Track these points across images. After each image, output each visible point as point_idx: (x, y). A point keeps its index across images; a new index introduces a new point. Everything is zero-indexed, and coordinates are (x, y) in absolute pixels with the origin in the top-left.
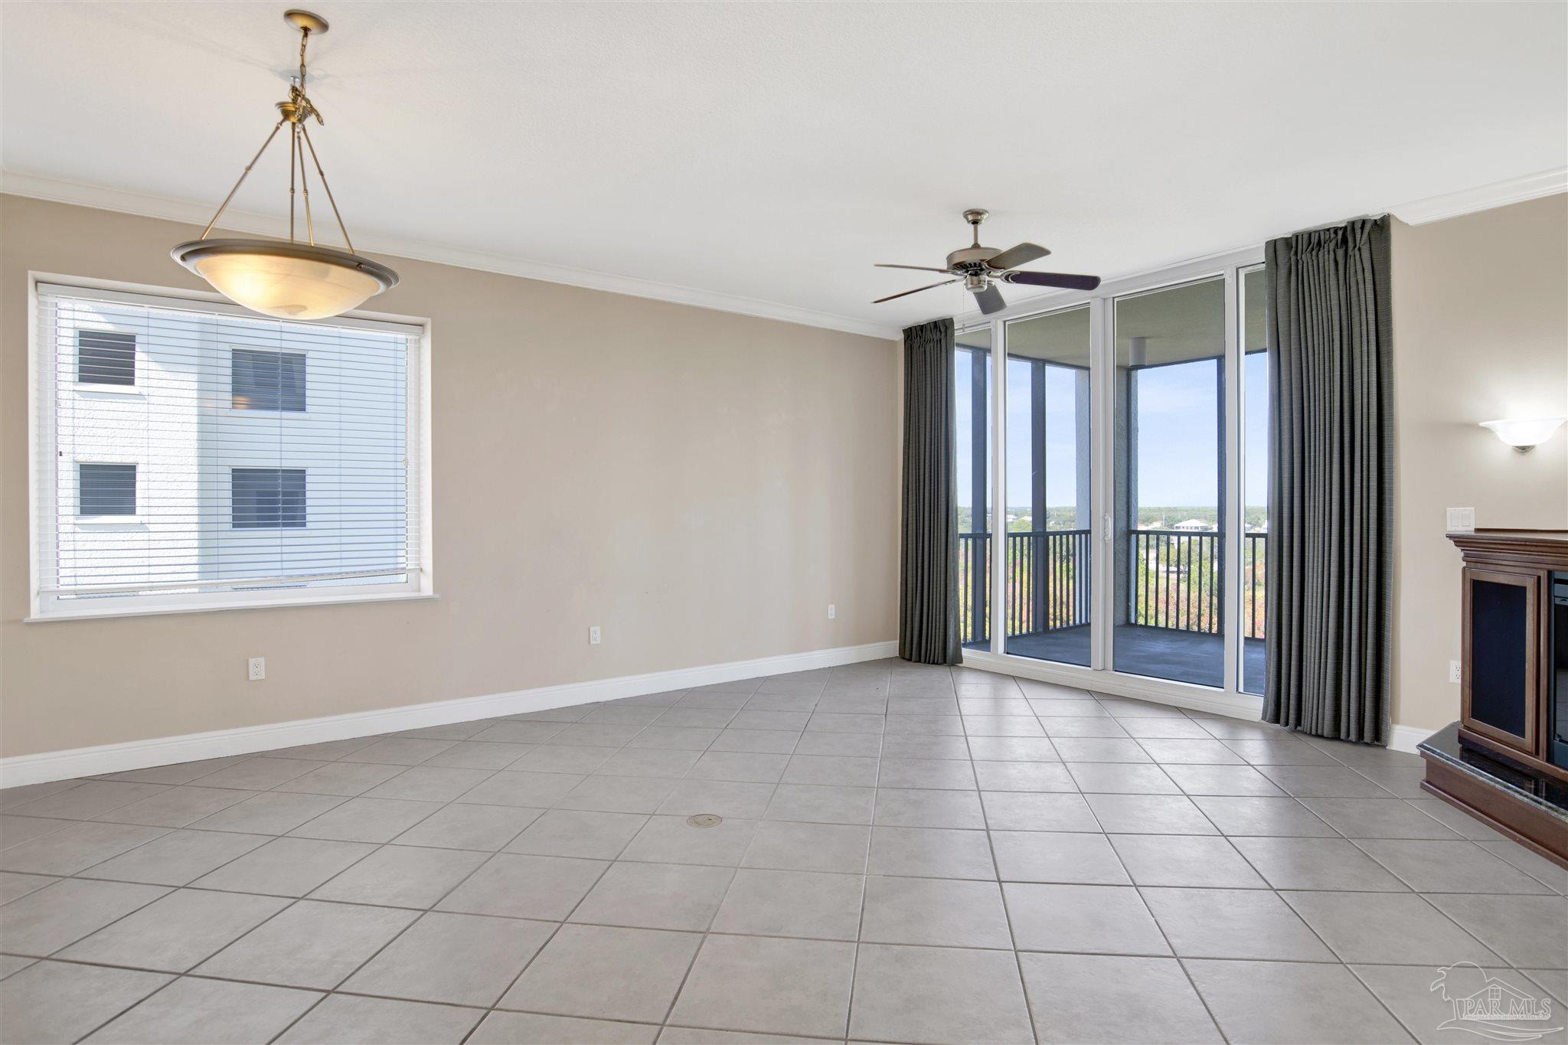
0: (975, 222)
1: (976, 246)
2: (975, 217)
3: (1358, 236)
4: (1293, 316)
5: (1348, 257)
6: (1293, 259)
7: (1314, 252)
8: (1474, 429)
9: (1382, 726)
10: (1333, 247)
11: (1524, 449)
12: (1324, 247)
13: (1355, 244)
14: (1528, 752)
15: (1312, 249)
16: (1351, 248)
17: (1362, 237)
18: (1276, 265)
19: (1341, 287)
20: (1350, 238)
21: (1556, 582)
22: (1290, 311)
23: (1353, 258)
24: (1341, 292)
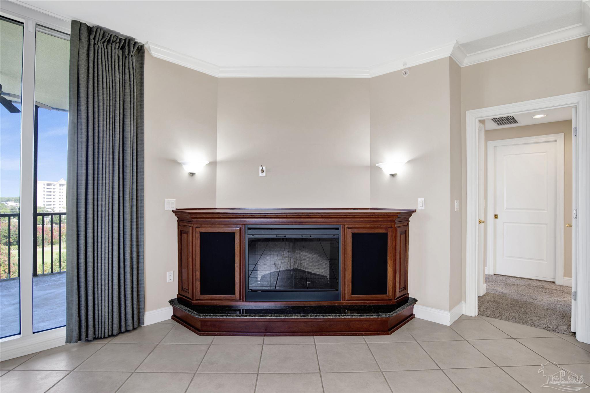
4: (91, 77)
5: (126, 57)
6: (92, 41)
7: (105, 44)
8: (175, 163)
9: (141, 316)
10: (117, 47)
11: (192, 174)
12: (112, 45)
13: (129, 53)
14: (236, 300)
15: (104, 42)
16: (127, 53)
17: (133, 51)
18: (80, 39)
19: (121, 72)
20: (127, 47)
21: (249, 229)
22: (88, 73)
23: (127, 59)
24: (121, 75)
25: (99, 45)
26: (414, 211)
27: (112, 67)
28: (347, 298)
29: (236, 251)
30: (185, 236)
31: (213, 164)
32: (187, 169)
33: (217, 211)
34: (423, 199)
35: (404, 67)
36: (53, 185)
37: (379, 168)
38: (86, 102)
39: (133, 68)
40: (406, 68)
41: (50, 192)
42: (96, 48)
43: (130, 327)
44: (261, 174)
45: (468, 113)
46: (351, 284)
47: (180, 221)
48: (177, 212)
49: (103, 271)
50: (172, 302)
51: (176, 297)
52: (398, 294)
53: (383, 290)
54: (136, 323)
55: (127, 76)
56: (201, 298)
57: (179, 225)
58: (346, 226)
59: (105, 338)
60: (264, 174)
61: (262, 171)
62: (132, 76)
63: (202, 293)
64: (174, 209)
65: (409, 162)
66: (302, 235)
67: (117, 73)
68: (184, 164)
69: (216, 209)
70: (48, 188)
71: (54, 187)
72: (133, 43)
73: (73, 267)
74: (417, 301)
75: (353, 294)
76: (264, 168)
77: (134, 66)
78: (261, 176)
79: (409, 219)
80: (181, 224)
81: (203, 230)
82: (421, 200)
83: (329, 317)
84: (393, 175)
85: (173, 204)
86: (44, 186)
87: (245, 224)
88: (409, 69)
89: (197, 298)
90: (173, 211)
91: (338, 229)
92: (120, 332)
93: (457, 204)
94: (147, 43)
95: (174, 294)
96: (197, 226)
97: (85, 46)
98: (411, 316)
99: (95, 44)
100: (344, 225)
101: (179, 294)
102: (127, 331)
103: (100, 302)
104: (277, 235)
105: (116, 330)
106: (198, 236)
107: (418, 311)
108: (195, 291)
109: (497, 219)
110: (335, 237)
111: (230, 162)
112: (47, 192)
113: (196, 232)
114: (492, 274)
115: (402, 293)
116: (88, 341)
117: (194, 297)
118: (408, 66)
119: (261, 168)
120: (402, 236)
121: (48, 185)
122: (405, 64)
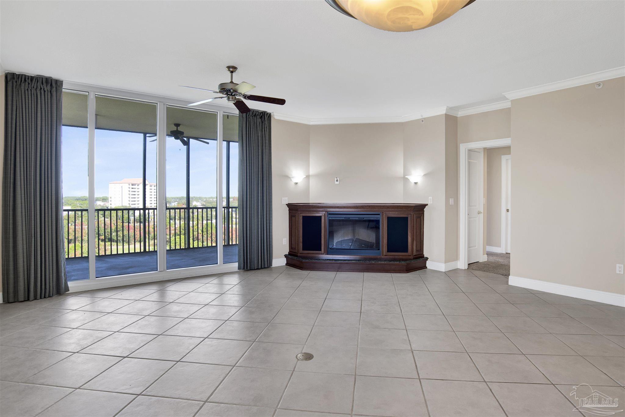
0: (232, 72)
1: (232, 82)
2: (232, 69)
3: (266, 117)
4: (248, 136)
5: (263, 122)
6: (248, 117)
7: (253, 117)
8: (287, 177)
9: (271, 261)
10: (259, 118)
11: (296, 183)
12: (256, 117)
13: (264, 119)
14: (322, 254)
15: (253, 116)
16: (263, 120)
17: (266, 118)
18: (242, 117)
19: (261, 131)
20: (263, 117)
21: (329, 214)
22: (246, 133)
23: (264, 123)
24: (261, 132)
25: (251, 118)
26: (427, 205)
27: (257, 129)
28: (384, 254)
29: (322, 226)
30: (294, 218)
31: (308, 177)
32: (294, 180)
33: (310, 204)
34: (431, 198)
35: (422, 118)
36: (137, 185)
37: (407, 178)
38: (246, 149)
39: (266, 127)
40: (423, 118)
41: (135, 192)
42: (250, 120)
43: (266, 266)
44: (336, 183)
45: (461, 145)
46: (386, 246)
47: (290, 210)
48: (289, 205)
49: (254, 235)
50: (286, 256)
51: (288, 253)
52: (415, 253)
53: (405, 249)
54: (269, 264)
55: (264, 132)
56: (303, 252)
57: (289, 213)
58: (384, 213)
59: (255, 269)
60: (338, 183)
61: (337, 181)
62: (266, 132)
63: (303, 250)
64: (287, 203)
65: (425, 175)
66: (359, 218)
67: (259, 131)
68: (293, 177)
69: (309, 203)
70: (132, 188)
71: (138, 187)
72: (266, 114)
73: (241, 232)
74: (428, 258)
75: (388, 251)
76: (338, 179)
77: (267, 126)
78: (336, 184)
79: (424, 210)
80: (291, 212)
81: (304, 215)
82: (430, 198)
83: (372, 262)
84: (416, 183)
85: (287, 201)
86: (129, 186)
87: (327, 212)
88: (424, 118)
89: (300, 252)
90: (286, 204)
91: (379, 214)
92: (262, 268)
93: (451, 201)
94: (273, 112)
95: (287, 252)
96: (300, 212)
97: (245, 120)
98: (425, 267)
99: (249, 118)
100: (383, 212)
101: (290, 251)
102: (265, 268)
103: (252, 251)
104: (344, 218)
105: (260, 267)
106: (301, 218)
107: (429, 264)
108: (300, 249)
109: (508, 212)
110: (378, 219)
111: (317, 176)
112: (132, 191)
113: (300, 216)
114: (504, 252)
115: (418, 253)
116: (247, 270)
117: (299, 252)
118: (424, 117)
119: (336, 179)
120: (418, 219)
121: (132, 185)
122: (422, 116)
